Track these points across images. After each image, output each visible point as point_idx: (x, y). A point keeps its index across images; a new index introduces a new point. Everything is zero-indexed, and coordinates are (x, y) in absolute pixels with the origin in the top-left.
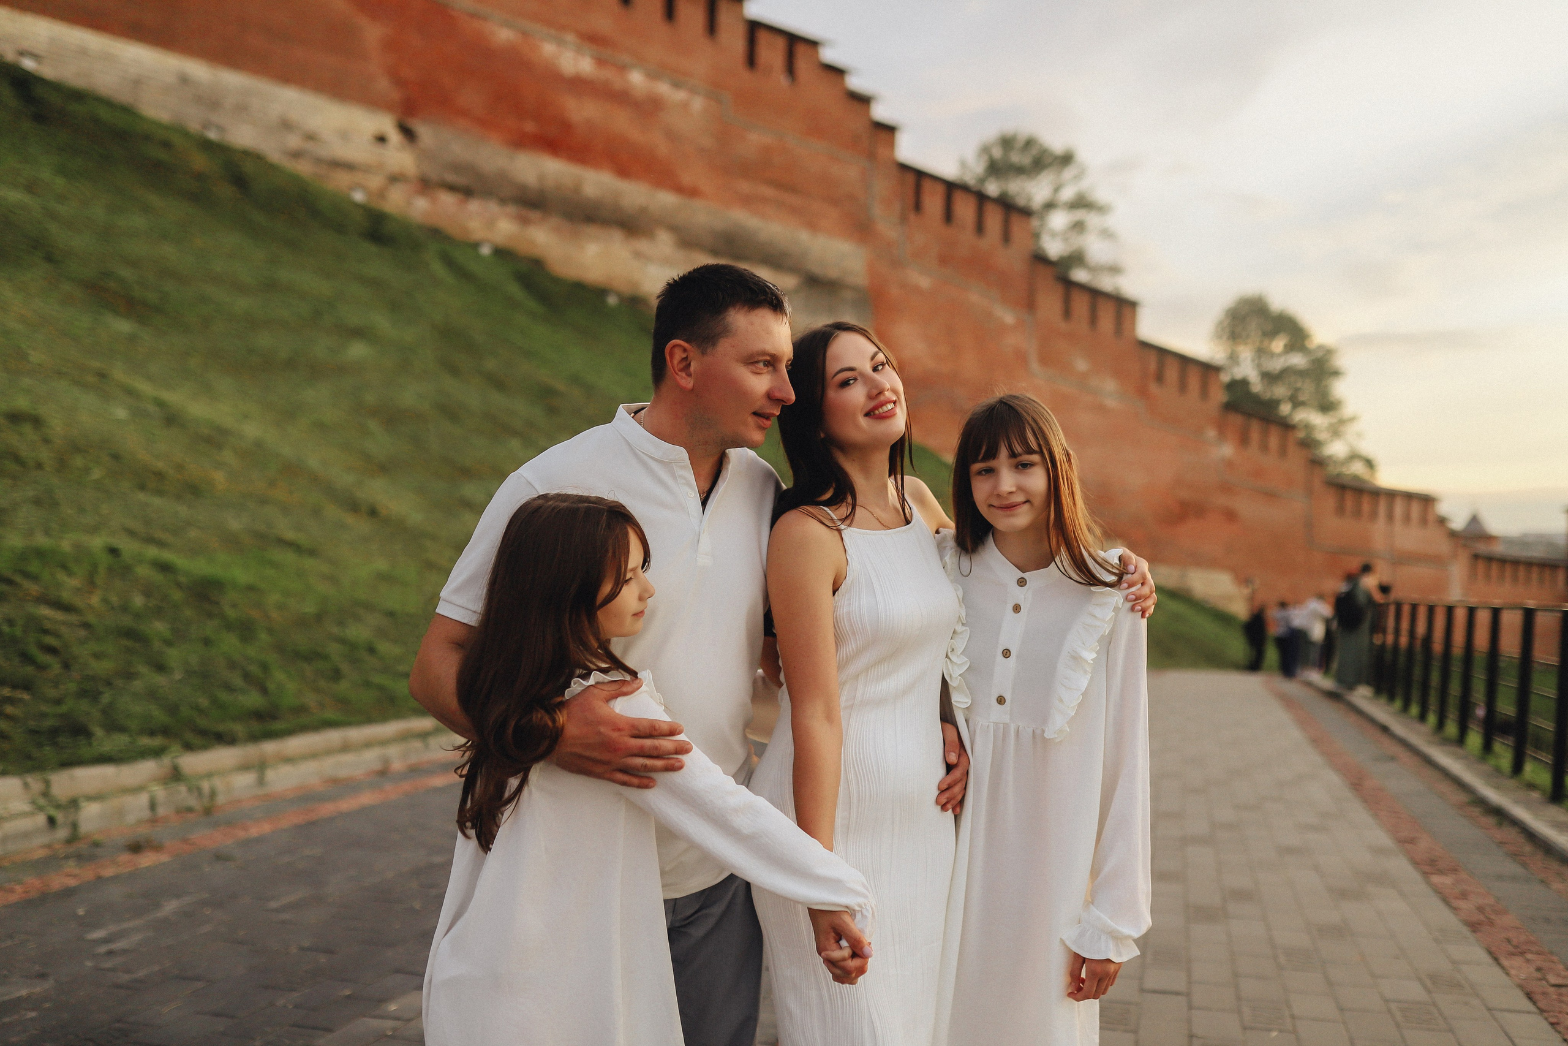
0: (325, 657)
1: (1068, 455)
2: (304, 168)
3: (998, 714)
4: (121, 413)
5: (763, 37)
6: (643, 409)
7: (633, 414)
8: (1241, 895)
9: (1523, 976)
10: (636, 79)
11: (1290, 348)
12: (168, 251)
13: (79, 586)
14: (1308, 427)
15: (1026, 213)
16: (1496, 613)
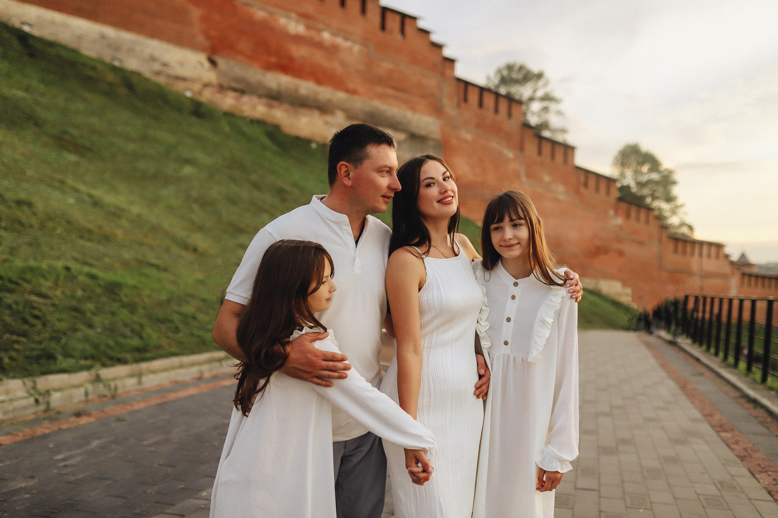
0: (171, 321)
1: (539, 221)
2: (161, 80)
3: (505, 350)
4: (71, 201)
5: (389, 15)
6: (324, 197)
7: (320, 200)
8: (625, 442)
9: (766, 483)
10: (326, 36)
11: (651, 170)
12: (95, 121)
13: (50, 285)
14: (660, 209)
15: (519, 102)
16: (754, 302)
